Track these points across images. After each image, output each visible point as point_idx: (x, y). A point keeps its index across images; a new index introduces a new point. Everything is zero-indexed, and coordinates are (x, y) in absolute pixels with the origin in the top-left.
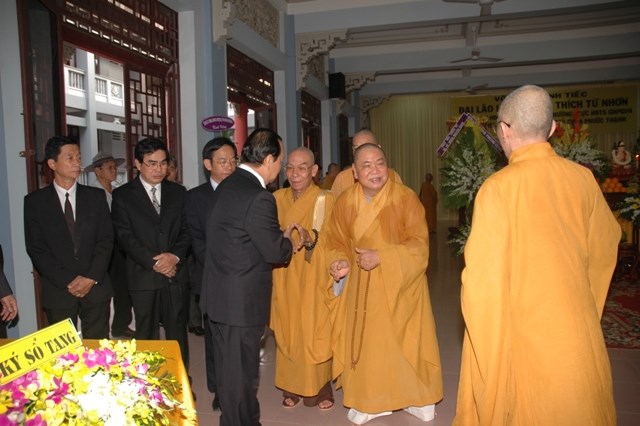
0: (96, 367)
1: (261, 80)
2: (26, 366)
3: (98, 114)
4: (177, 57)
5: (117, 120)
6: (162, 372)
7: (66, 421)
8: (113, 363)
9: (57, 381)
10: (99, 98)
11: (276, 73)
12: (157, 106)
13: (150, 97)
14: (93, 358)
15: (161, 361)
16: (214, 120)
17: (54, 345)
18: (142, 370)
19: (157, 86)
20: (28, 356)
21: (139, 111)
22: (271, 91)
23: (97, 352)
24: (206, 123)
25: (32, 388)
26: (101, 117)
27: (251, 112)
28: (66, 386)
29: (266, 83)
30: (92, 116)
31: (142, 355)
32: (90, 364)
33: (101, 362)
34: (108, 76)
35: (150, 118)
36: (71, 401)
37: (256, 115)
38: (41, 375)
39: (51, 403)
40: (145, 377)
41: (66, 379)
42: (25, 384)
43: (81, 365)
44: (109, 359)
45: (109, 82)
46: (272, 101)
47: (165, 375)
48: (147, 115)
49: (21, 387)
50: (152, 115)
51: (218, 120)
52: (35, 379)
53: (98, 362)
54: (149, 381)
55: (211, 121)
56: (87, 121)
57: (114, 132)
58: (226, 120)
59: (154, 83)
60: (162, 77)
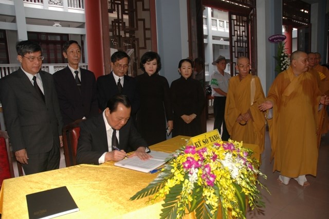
0: (227, 151)
1: (302, 10)
2: (203, 145)
3: (213, 36)
4: (256, 5)
5: (222, 39)
6: (252, 157)
7: (217, 169)
8: (234, 149)
9: (214, 153)
10: (214, 29)
11: (312, 5)
12: (245, 32)
13: (241, 27)
14: (226, 147)
15: (252, 153)
16: (275, 37)
17: (212, 139)
18: (245, 155)
19: (245, 21)
20: (204, 142)
21: (236, 35)
22: (308, 16)
23: (228, 144)
24: (270, 39)
25: (205, 154)
26: (214, 38)
27: (295, 29)
28: (216, 156)
29: (306, 12)
30: (210, 37)
31: (244, 149)
32: (225, 149)
33: (229, 148)
34: (217, 17)
35: (241, 38)
36: (219, 161)
37: (298, 31)
38: (208, 150)
39: (212, 161)
40: (246, 158)
41: (216, 153)
42: (203, 152)
43: (221, 149)
44: (232, 148)
45: (218, 20)
46: (309, 23)
47: (254, 158)
48: (240, 36)
49: (202, 153)
50: (242, 36)
51: (277, 36)
52: (206, 151)
53: (228, 148)
54: (248, 160)
55: (273, 37)
56: (208, 41)
57: (220, 45)
58: (282, 36)
59: (243, 20)
60: (247, 16)
